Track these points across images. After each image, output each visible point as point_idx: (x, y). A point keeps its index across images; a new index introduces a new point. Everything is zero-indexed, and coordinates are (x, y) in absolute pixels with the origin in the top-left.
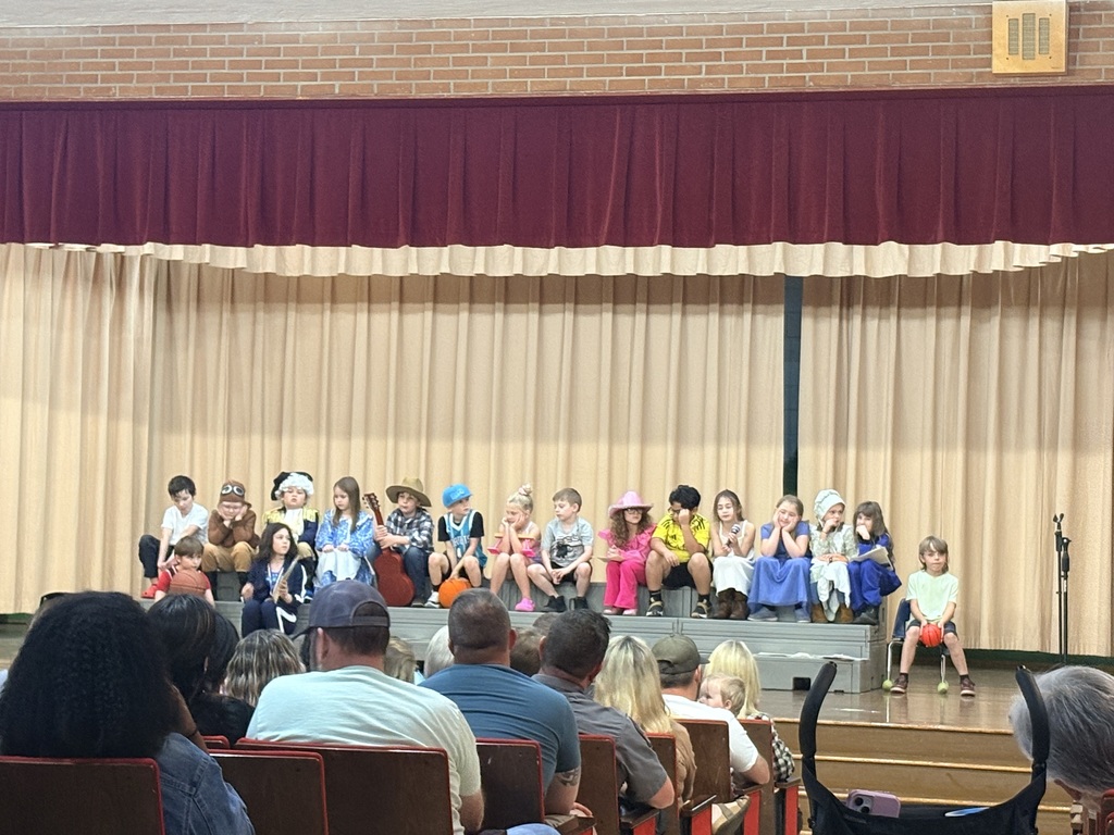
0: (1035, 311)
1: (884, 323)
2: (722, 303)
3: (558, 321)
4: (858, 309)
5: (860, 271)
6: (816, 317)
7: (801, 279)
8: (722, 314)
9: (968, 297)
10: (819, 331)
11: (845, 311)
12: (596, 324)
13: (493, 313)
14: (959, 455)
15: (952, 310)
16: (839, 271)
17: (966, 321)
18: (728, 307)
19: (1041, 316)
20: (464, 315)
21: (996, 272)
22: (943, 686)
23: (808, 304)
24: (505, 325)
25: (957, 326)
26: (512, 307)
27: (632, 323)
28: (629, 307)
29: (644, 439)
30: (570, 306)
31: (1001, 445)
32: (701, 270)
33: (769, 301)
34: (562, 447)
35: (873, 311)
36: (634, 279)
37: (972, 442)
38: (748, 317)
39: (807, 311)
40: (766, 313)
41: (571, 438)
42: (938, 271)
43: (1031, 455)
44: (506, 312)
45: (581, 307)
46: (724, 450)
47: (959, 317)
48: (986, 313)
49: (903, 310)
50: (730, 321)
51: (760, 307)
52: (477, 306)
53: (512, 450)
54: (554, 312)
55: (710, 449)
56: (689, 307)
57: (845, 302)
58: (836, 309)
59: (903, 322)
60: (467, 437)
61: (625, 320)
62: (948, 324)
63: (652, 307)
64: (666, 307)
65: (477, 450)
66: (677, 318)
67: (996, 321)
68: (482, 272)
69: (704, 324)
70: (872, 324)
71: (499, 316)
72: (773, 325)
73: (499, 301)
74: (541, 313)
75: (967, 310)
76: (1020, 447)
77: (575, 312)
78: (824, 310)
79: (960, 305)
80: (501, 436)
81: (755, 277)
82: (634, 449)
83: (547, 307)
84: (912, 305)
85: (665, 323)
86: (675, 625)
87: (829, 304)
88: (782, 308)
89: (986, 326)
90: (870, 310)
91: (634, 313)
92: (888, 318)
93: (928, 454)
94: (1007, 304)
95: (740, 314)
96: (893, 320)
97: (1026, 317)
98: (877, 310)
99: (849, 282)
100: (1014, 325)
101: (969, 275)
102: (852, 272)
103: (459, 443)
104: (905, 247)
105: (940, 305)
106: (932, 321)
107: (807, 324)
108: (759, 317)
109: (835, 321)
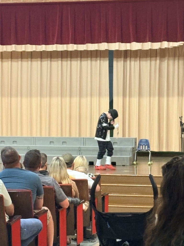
0: (177, 58)
1: (136, 63)
2: (91, 58)
3: (46, 63)
4: (129, 59)
5: (128, 48)
6: (117, 61)
7: (113, 51)
8: (91, 60)
9: (158, 55)
10: (118, 65)
11: (125, 59)
12: (56, 64)
13: (28, 61)
14: (157, 98)
15: (154, 58)
17: (158, 61)
18: (93, 59)
19: (178, 60)
20: (20, 62)
21: (166, 48)
22: (149, 163)
23: (115, 57)
24: (31, 65)
25: (156, 63)
26: (33, 60)
27: (66, 63)
28: (65, 59)
29: (71, 96)
30: (49, 59)
31: (168, 95)
33: (104, 57)
34: (48, 98)
35: (133, 59)
36: (66, 52)
37: (160, 95)
38: (98, 61)
39: (115, 59)
40: (103, 60)
41: (50, 96)
42: (150, 48)
43: (176, 98)
44: (31, 61)
45: (52, 59)
46: (93, 99)
47: (156, 60)
48: (163, 59)
49: (141, 59)
50: (94, 63)
51: (102, 59)
52: (23, 60)
53: (34, 100)
54: (45, 61)
55: (89, 99)
56: (83, 59)
57: (125, 56)
58: (123, 59)
59: (141, 62)
60: (21, 96)
61: (64, 63)
62: (153, 62)
63: (72, 59)
64: (76, 59)
65: (25, 100)
66: (79, 62)
67: (166, 61)
68: (24, 50)
69: (86, 64)
70: (133, 63)
71: (29, 62)
72: (105, 64)
73: (29, 58)
74: (41, 61)
75: (158, 58)
76: (173, 96)
77: (51, 61)
78: (119, 59)
79: (156, 57)
80: (31, 96)
81: (100, 50)
82: (68, 99)
83: (43, 59)
84: (143, 57)
85: (75, 64)
86: (79, 148)
87: (121, 57)
88: (108, 59)
89: (163, 63)
90: (132, 59)
91: (67, 61)
92: (137, 61)
93: (148, 98)
94: (169, 56)
95: (96, 61)
96: (138, 62)
97: (174, 60)
98: (134, 59)
99: (126, 51)
100: (171, 62)
101: (158, 49)
102: (126, 48)
103: (19, 99)
105: (151, 57)
106: (149, 62)
107: (115, 63)
108: (102, 61)
109: (122, 62)
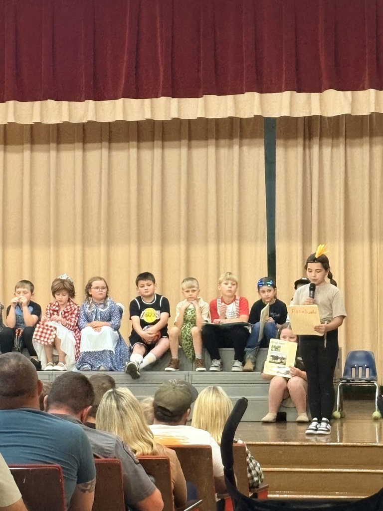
1: (335, 150)
2: (217, 139)
3: (97, 155)
4: (316, 140)
5: (316, 112)
6: (286, 147)
7: (274, 119)
8: (217, 146)
10: (289, 157)
11: (307, 143)
12: (125, 157)
13: (49, 151)
16: (301, 112)
18: (222, 142)
20: (27, 153)
22: (376, 414)
23: (280, 138)
24: (58, 158)
26: (62, 146)
27: (151, 155)
28: (149, 144)
29: (163, 241)
30: (105, 144)
32: (201, 115)
33: (253, 135)
34: (103, 248)
35: (327, 141)
36: (151, 123)
38: (236, 148)
39: (279, 142)
40: (250, 145)
41: (110, 241)
42: (373, 110)
44: (58, 150)
45: (114, 145)
46: (222, 247)
49: (348, 140)
50: (224, 152)
51: (246, 141)
52: (37, 146)
53: (66, 252)
54: (94, 149)
55: (212, 247)
56: (194, 142)
57: (307, 135)
58: (301, 141)
59: (348, 149)
60: (32, 243)
61: (146, 154)
63: (166, 143)
64: (176, 143)
65: (40, 254)
66: (184, 150)
68: (38, 120)
69: (205, 155)
70: (327, 151)
71: (53, 153)
72: (255, 154)
73: (53, 142)
74: (84, 150)
77: (110, 149)
78: (290, 142)
80: (58, 243)
81: (241, 119)
82: (156, 248)
83: (89, 145)
85: (175, 155)
87: (295, 137)
88: (262, 141)
90: (325, 140)
91: (153, 148)
92: (338, 146)
93: (366, 244)
95: (230, 146)
96: (342, 147)
98: (330, 140)
99: (309, 121)
102: (310, 113)
103: (26, 249)
104: (349, 93)
105: (372, 135)
106: (366, 148)
107: (280, 152)
108: (245, 148)
109: (300, 150)
